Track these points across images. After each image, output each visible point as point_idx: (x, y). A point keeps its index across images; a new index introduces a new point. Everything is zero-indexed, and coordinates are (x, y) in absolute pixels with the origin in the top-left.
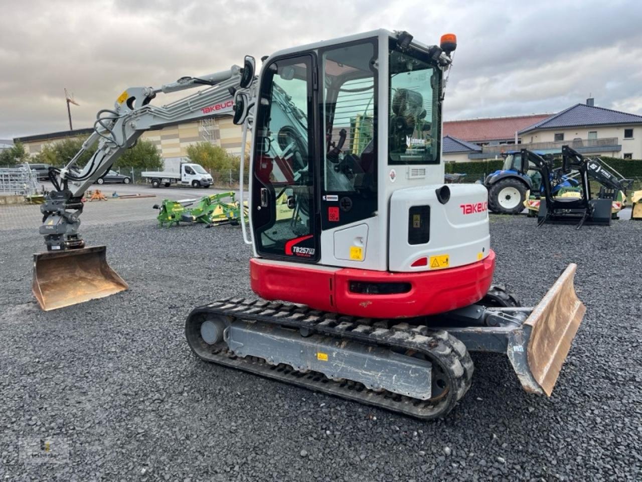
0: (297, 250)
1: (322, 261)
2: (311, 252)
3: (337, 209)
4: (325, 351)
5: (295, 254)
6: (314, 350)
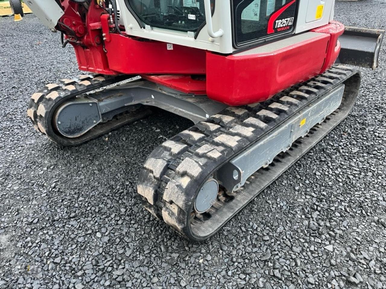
0: (279, 23)
1: (296, 31)
2: (291, 21)
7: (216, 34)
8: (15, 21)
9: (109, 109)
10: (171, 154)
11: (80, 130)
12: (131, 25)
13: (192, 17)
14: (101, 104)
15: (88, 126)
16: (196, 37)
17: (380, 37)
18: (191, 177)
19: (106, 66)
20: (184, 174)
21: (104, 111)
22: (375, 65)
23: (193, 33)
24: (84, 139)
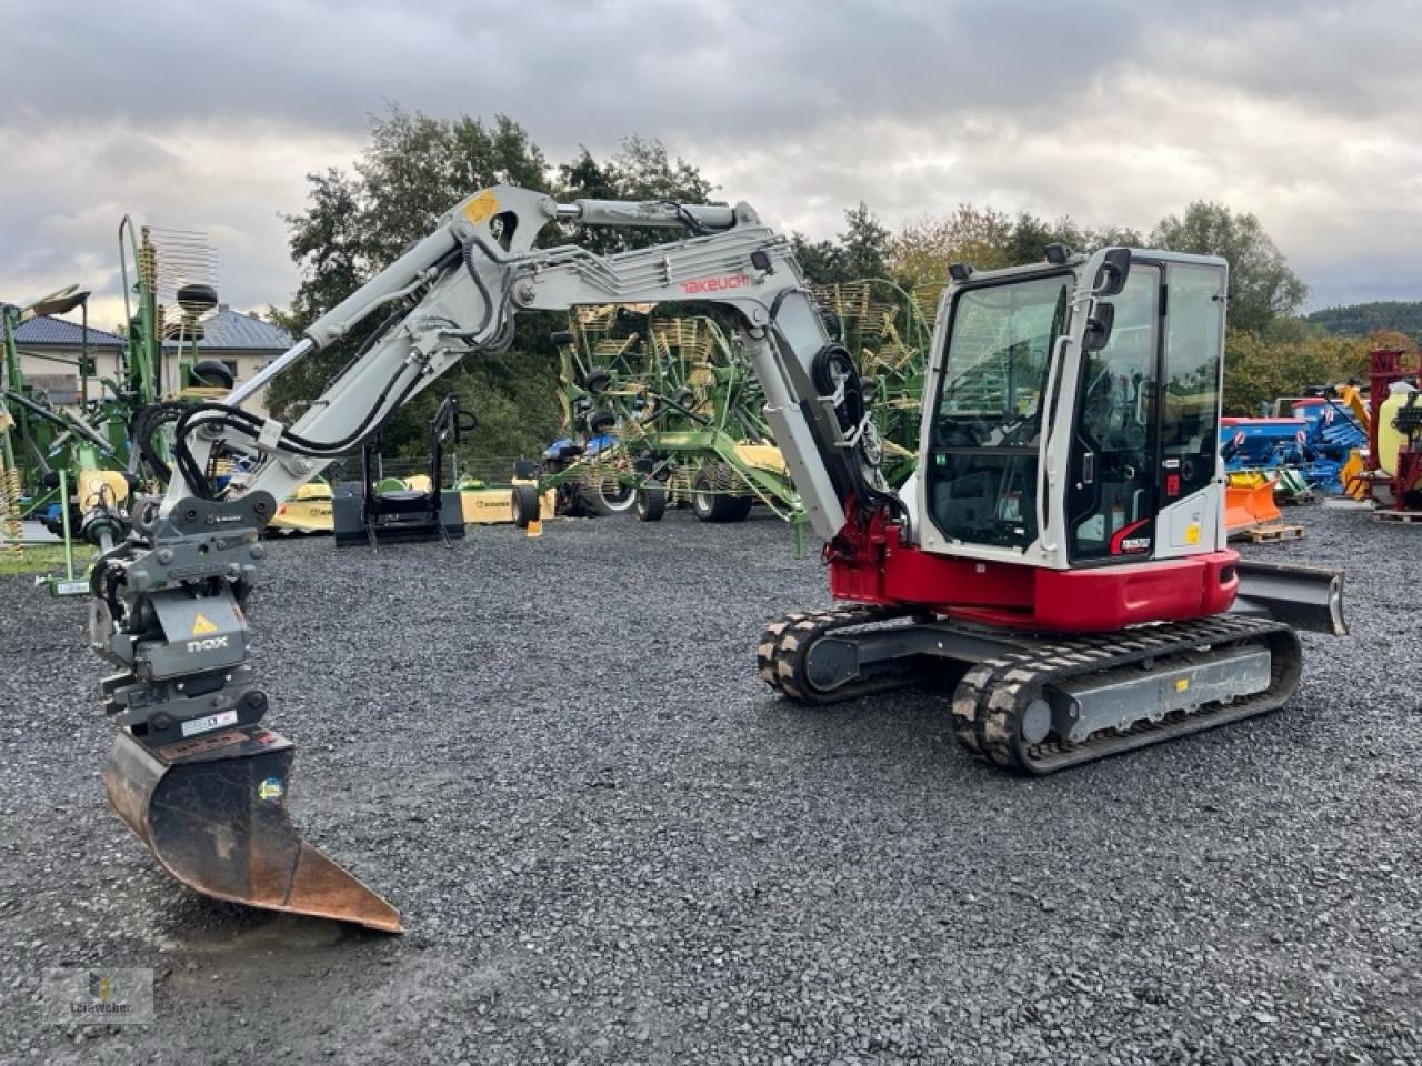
0: (1128, 544)
1: (1158, 554)
2: (1144, 543)
3: (1177, 478)
4: (1183, 677)
5: (1124, 552)
6: (1174, 680)
7: (1050, 548)
8: (530, 535)
9: (870, 659)
10: (977, 690)
11: (830, 681)
12: (932, 539)
13: (1020, 531)
14: (862, 648)
15: (841, 678)
16: (1024, 552)
17: (1336, 580)
18: (1007, 712)
19: (881, 593)
20: (999, 710)
21: (862, 660)
22: (1338, 628)
23: (1020, 549)
24: (832, 697)
